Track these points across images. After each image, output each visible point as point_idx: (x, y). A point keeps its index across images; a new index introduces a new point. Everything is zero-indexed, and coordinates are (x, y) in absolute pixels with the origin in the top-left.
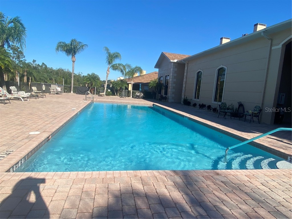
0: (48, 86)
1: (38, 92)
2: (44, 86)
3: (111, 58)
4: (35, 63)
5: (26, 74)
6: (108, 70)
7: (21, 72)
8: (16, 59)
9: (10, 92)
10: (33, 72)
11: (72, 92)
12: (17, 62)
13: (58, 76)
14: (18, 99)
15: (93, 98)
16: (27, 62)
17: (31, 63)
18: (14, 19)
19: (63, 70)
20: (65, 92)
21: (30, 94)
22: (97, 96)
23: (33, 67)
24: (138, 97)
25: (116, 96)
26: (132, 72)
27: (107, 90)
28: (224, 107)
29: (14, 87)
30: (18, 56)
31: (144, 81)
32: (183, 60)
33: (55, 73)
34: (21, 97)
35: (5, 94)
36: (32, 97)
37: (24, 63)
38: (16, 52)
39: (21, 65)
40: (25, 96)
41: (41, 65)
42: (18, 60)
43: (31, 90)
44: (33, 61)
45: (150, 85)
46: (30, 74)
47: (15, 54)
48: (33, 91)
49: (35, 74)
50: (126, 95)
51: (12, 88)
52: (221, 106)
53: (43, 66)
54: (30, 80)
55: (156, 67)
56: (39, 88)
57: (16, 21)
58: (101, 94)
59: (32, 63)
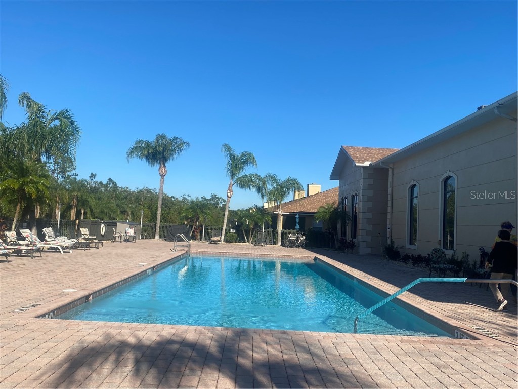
0: (111, 226)
1: (90, 237)
2: (102, 225)
3: (236, 163)
4: (94, 180)
5: (74, 202)
6: (229, 190)
7: (66, 201)
8: (58, 173)
9: (42, 237)
10: (89, 199)
11: (157, 237)
12: (61, 180)
13: (140, 204)
14: (54, 250)
15: (189, 246)
16: (78, 178)
17: (85, 181)
18: (60, 113)
19: (149, 191)
20: (143, 238)
21: (75, 240)
22: (207, 243)
23: (91, 188)
24: (293, 244)
25: (247, 244)
26: (280, 191)
27: (228, 231)
28: (438, 258)
29: (50, 229)
30: (63, 168)
31: (313, 208)
32: (382, 162)
33: (133, 199)
34: (61, 247)
35: (34, 241)
36: (79, 247)
37: (74, 182)
38: (60, 160)
39: (68, 187)
40: (67, 245)
41: (105, 182)
42: (62, 176)
43: (79, 234)
44: (90, 177)
45: (317, 216)
46: (82, 202)
47: (58, 163)
48: (83, 236)
49: (93, 203)
50: (269, 239)
51: (48, 231)
52: (433, 257)
53: (110, 184)
54: (82, 215)
55: (334, 176)
56: (94, 231)
57: (63, 116)
58: (213, 238)
59: (88, 179)
